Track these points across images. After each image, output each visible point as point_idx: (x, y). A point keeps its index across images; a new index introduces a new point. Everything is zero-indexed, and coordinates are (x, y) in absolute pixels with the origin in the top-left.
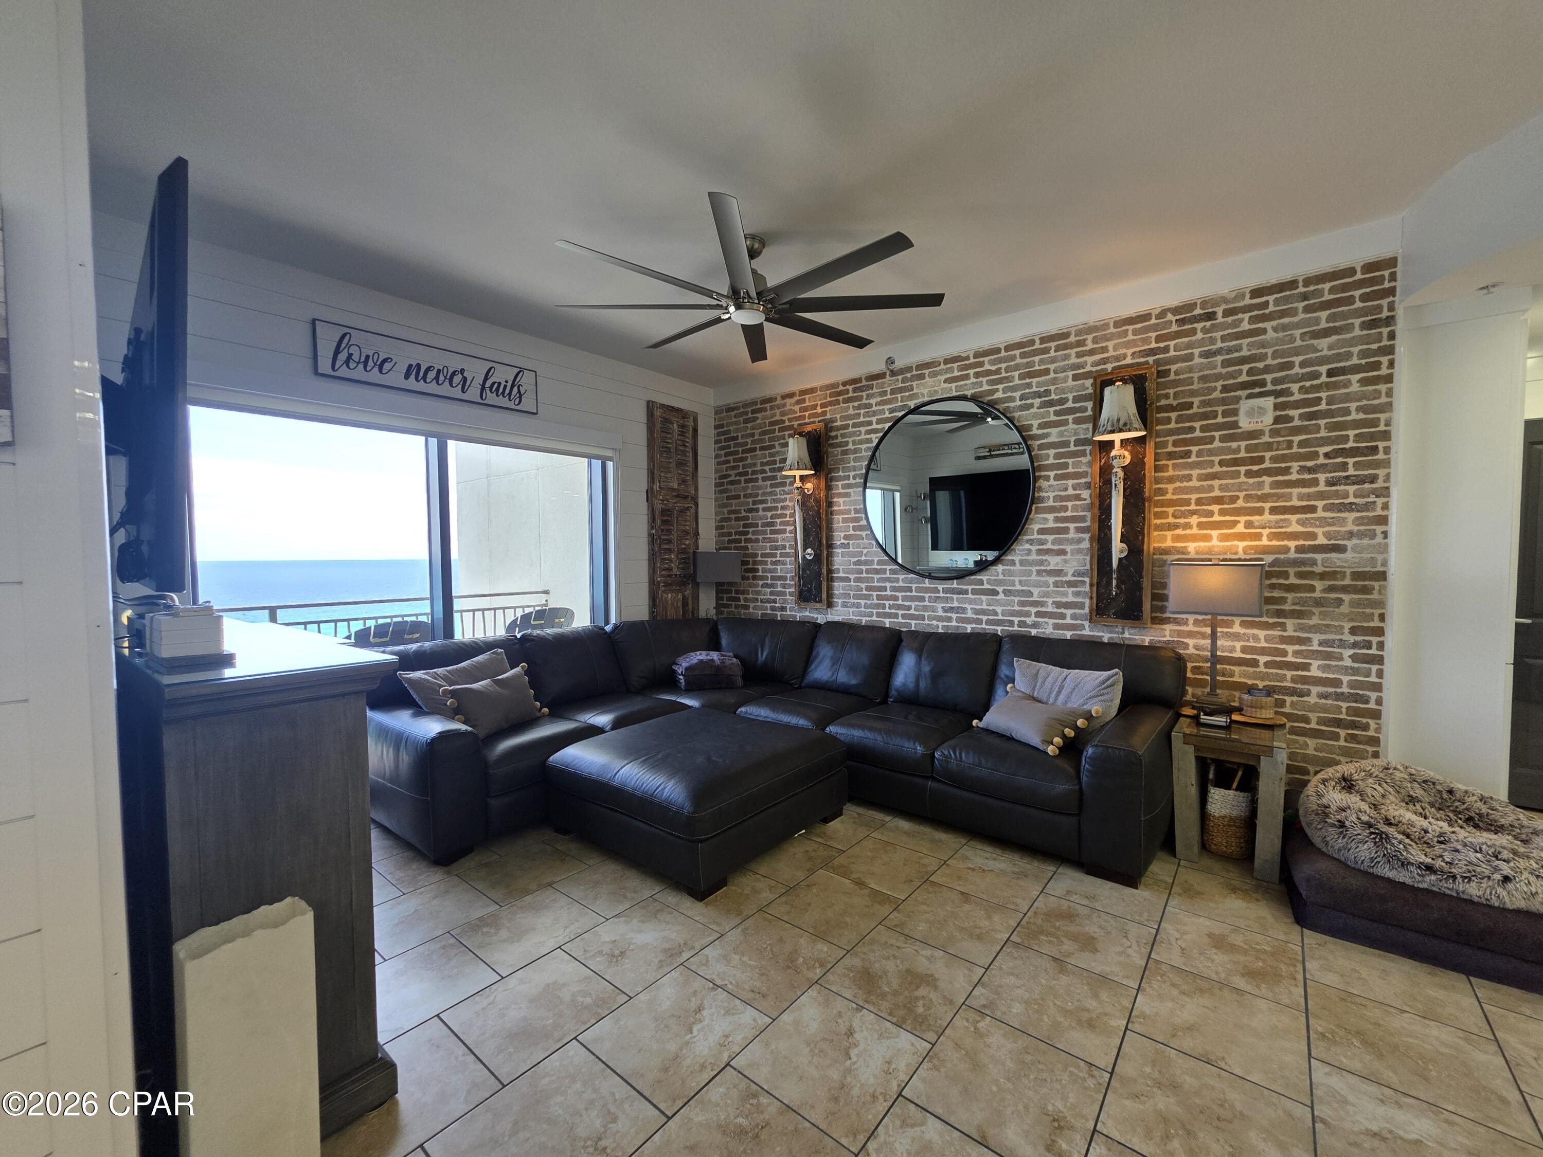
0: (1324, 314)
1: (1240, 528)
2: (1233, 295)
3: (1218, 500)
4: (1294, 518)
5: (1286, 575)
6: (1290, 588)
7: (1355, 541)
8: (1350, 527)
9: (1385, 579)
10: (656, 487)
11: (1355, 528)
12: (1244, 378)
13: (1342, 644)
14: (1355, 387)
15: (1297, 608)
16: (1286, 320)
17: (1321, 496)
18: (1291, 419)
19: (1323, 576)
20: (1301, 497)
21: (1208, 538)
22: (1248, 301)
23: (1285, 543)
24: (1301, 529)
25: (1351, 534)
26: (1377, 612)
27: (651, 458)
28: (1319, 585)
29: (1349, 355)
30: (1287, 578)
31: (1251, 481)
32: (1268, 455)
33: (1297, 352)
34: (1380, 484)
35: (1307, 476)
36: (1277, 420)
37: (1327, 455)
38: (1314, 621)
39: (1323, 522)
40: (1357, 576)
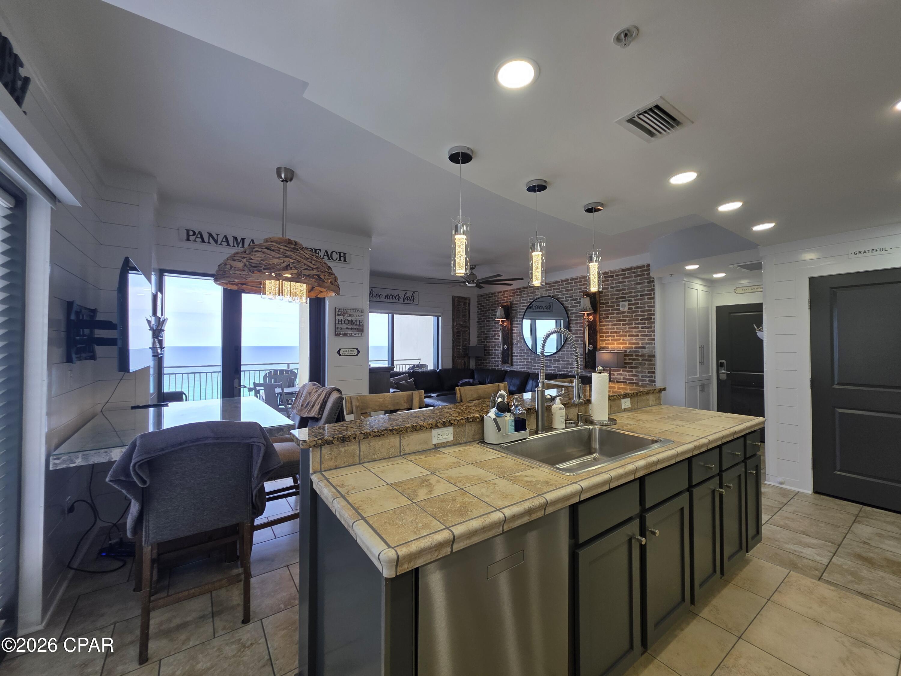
0: (639, 278)
1: (621, 341)
2: (617, 270)
3: (616, 332)
4: (634, 338)
5: (632, 355)
6: (634, 360)
7: (648, 346)
8: (647, 341)
9: (655, 357)
10: (455, 324)
11: (648, 342)
12: (621, 295)
13: (646, 377)
14: (646, 300)
15: (635, 366)
16: (630, 279)
17: (640, 332)
18: (632, 308)
19: (641, 356)
20: (636, 332)
21: (613, 344)
22: (621, 273)
23: (632, 346)
24: (636, 342)
25: (647, 344)
26: (654, 367)
27: (453, 315)
28: (640, 359)
29: (644, 291)
30: (633, 357)
31: (624, 327)
32: (627, 319)
33: (633, 289)
34: (653, 329)
35: (636, 326)
36: (629, 308)
37: (641, 320)
38: (640, 370)
39: (641, 340)
40: (649, 356)
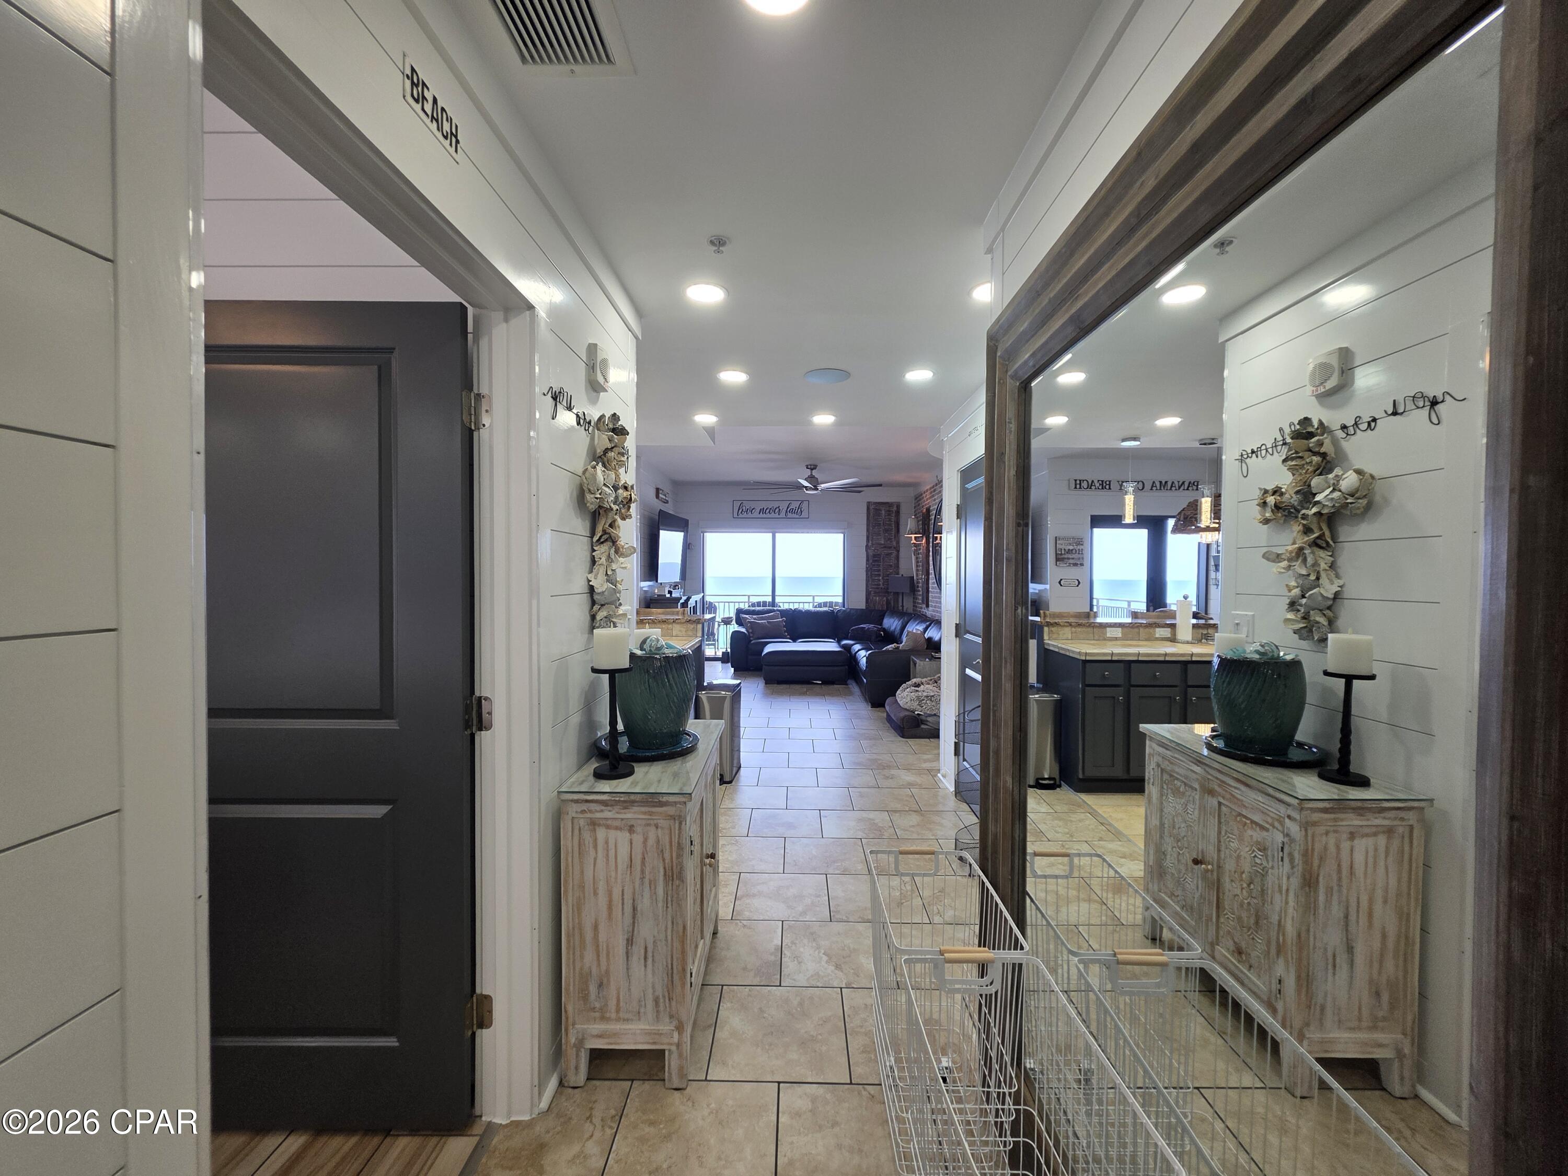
10: (870, 544)
27: (868, 530)
